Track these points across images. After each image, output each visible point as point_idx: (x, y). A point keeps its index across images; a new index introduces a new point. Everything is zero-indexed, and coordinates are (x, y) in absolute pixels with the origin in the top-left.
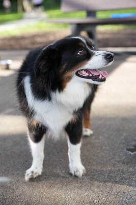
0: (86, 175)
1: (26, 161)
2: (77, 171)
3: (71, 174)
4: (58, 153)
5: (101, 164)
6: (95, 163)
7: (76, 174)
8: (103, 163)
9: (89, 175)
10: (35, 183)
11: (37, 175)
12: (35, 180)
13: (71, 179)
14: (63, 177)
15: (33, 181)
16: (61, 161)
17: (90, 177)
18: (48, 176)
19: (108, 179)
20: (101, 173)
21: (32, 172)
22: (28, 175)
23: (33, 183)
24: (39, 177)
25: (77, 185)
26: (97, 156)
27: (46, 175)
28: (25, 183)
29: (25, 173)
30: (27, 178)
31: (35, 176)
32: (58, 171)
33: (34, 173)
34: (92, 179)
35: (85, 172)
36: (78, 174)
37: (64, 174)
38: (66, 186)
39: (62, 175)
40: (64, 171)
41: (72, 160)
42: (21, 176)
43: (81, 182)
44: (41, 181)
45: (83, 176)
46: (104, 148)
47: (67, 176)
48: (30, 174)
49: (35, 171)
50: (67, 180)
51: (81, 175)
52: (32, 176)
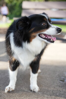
0: (39, 91)
1: (5, 83)
2: (35, 89)
3: (31, 91)
4: (22, 80)
5: (47, 86)
6: (43, 86)
7: (34, 90)
8: (48, 86)
9: (41, 92)
10: (11, 94)
11: (12, 90)
12: (11, 92)
13: (31, 93)
14: (27, 92)
15: (9, 93)
16: (25, 84)
17: (42, 92)
18: (18, 91)
19: (52, 94)
20: (48, 91)
21: (9, 88)
22: (7, 89)
23: (10, 94)
24: (13, 91)
25: (35, 96)
26: (45, 82)
27: (17, 90)
28: (5, 94)
29: (5, 88)
30: (6, 91)
31: (11, 90)
32: (24, 89)
33: (11, 88)
34: (43, 93)
35: (39, 90)
36: (35, 90)
37: (27, 90)
38: (29, 96)
39: (26, 91)
40: (27, 89)
41: (32, 83)
42: (2, 90)
43: (37, 95)
44: (14, 93)
45: (38, 92)
46: (47, 79)
47: (29, 91)
48: (8, 89)
49: (11, 87)
50: (29, 93)
51: (37, 91)
52: (9, 90)
